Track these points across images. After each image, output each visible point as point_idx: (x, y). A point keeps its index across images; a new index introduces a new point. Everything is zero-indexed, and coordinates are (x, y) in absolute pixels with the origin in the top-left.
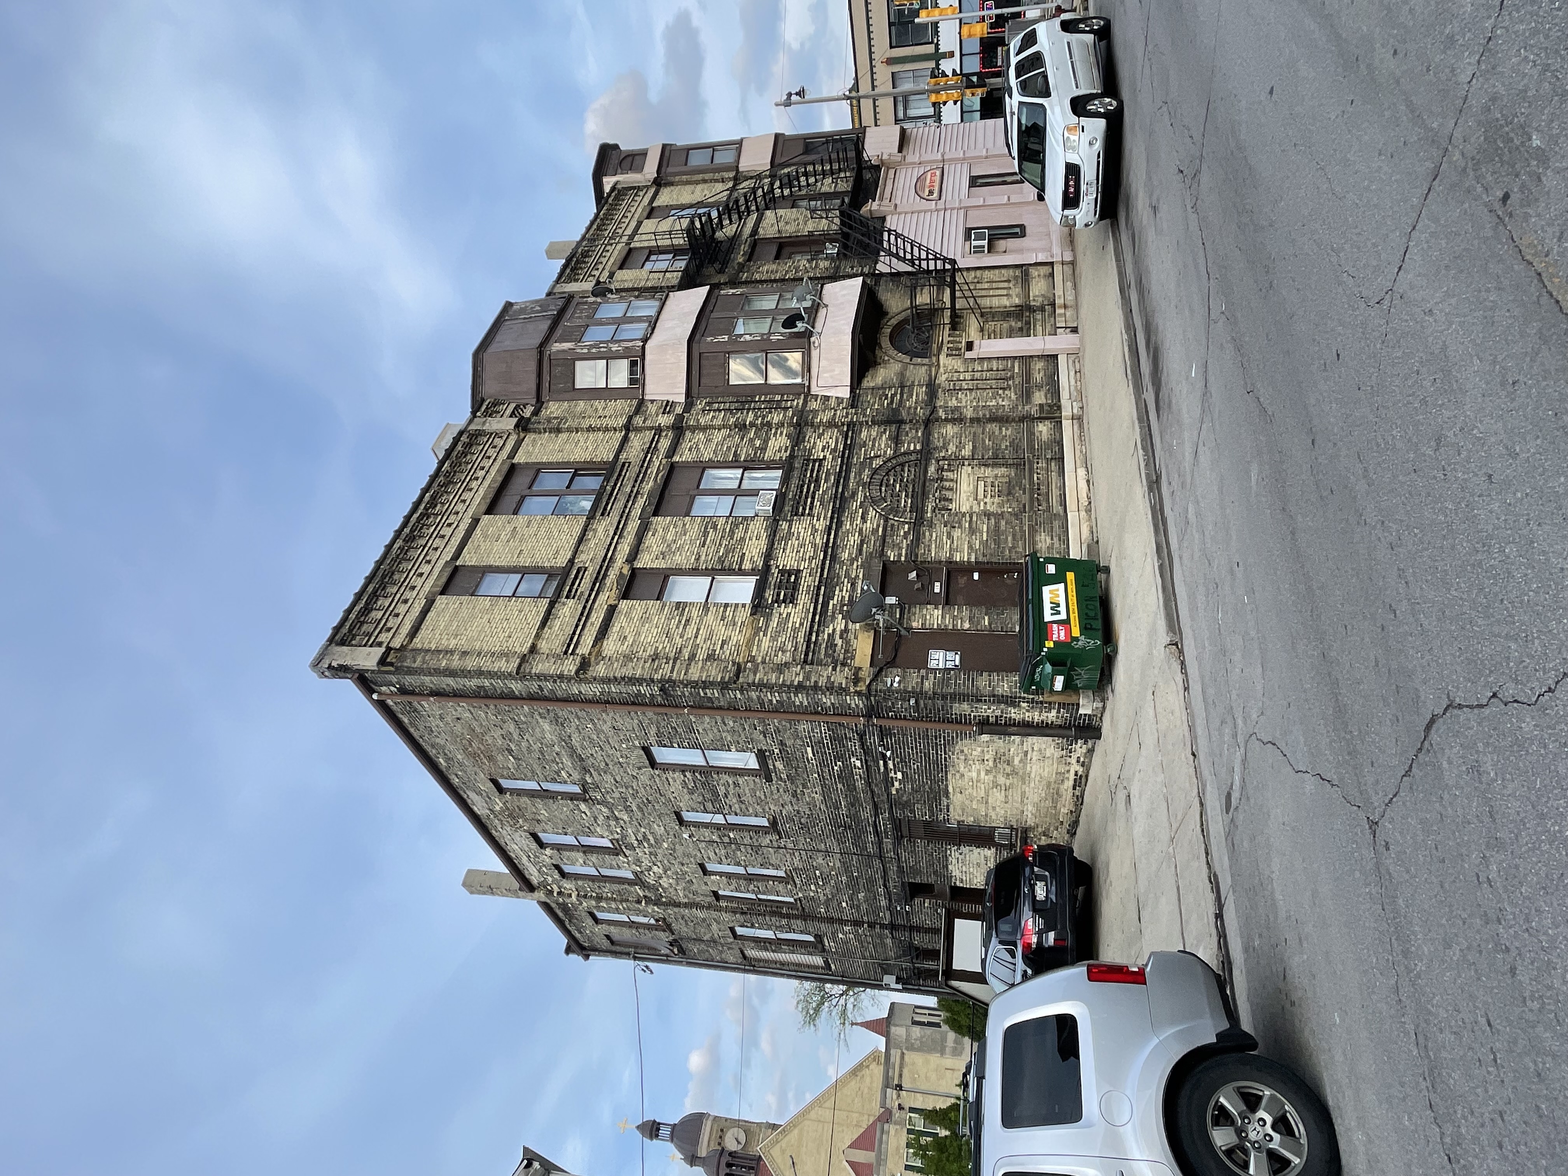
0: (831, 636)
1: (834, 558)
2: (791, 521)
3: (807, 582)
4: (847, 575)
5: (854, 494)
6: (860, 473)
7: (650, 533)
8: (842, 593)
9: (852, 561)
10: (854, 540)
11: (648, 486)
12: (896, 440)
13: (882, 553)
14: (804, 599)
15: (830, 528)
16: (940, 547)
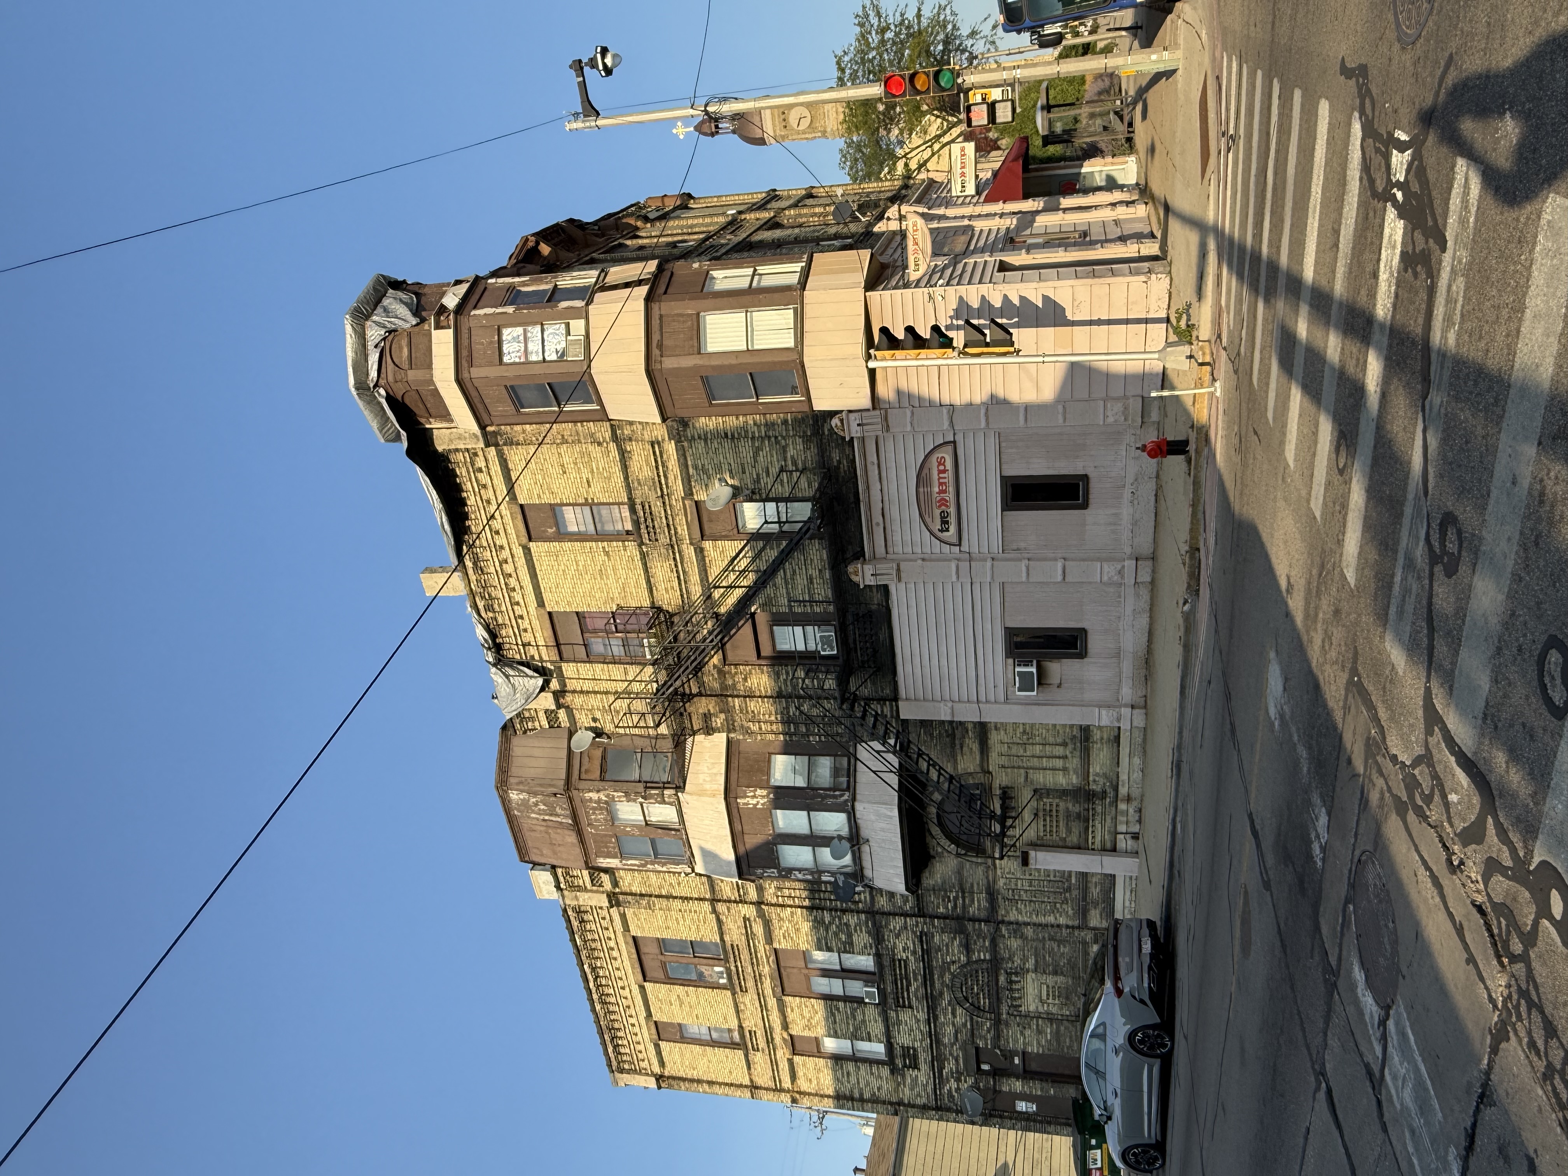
0: (950, 1091)
1: (938, 1042)
2: (896, 1011)
3: (924, 1057)
4: (951, 1054)
5: (941, 994)
6: (942, 976)
7: (789, 1010)
8: (950, 1066)
9: (952, 1045)
10: (949, 1030)
11: (766, 970)
12: (967, 947)
13: (973, 1042)
14: (924, 1067)
15: (929, 1019)
16: (1016, 1041)
